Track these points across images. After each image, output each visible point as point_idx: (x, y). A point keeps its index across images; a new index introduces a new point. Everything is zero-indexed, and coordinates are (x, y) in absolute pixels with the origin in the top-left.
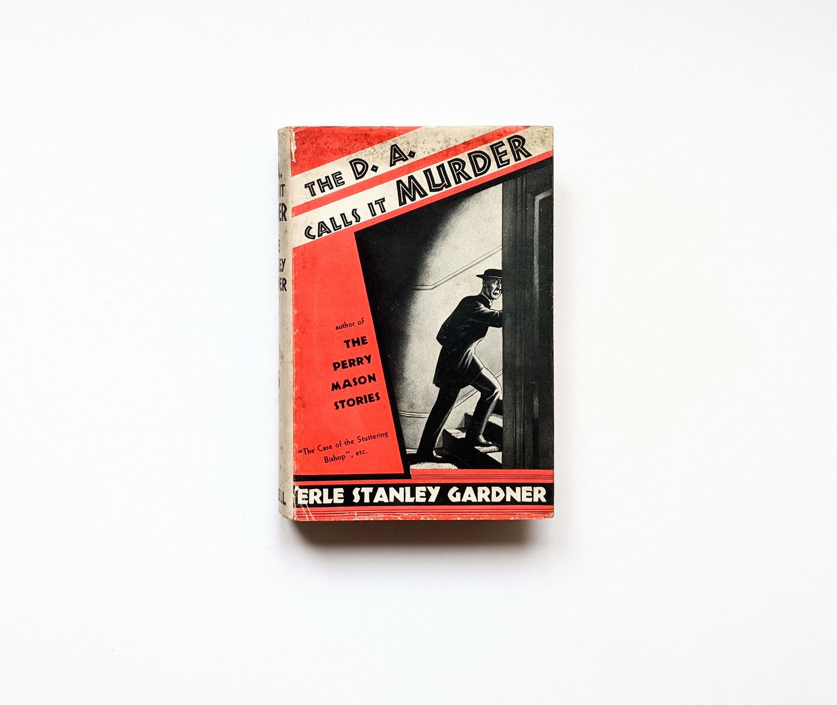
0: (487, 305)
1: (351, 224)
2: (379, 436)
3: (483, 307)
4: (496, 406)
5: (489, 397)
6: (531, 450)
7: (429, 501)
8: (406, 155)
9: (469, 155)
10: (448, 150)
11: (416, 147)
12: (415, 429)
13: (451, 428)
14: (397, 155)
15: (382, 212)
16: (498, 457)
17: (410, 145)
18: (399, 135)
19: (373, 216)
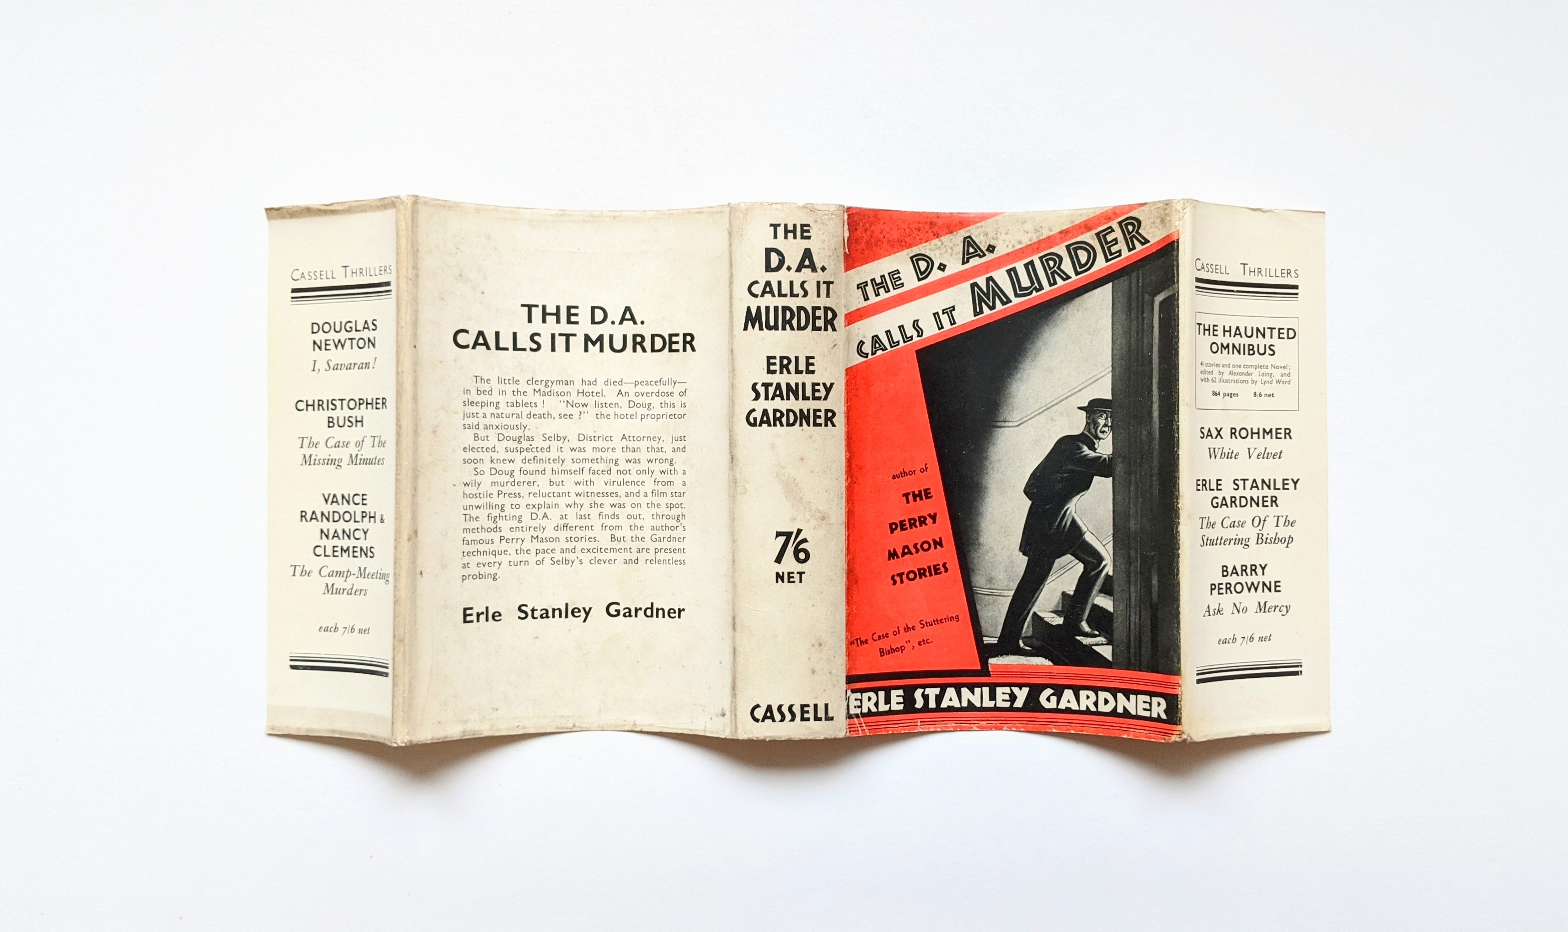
0: (1092, 448)
1: (912, 340)
2: (947, 620)
3: (1086, 450)
4: (1104, 583)
5: (1095, 570)
6: (1149, 645)
7: (1015, 705)
8: (984, 249)
9: (1068, 247)
10: (1040, 242)
11: (997, 240)
12: (995, 611)
13: (1044, 611)
14: (971, 250)
15: (952, 324)
16: (1106, 652)
17: (989, 237)
18: (974, 224)
19: (939, 329)
